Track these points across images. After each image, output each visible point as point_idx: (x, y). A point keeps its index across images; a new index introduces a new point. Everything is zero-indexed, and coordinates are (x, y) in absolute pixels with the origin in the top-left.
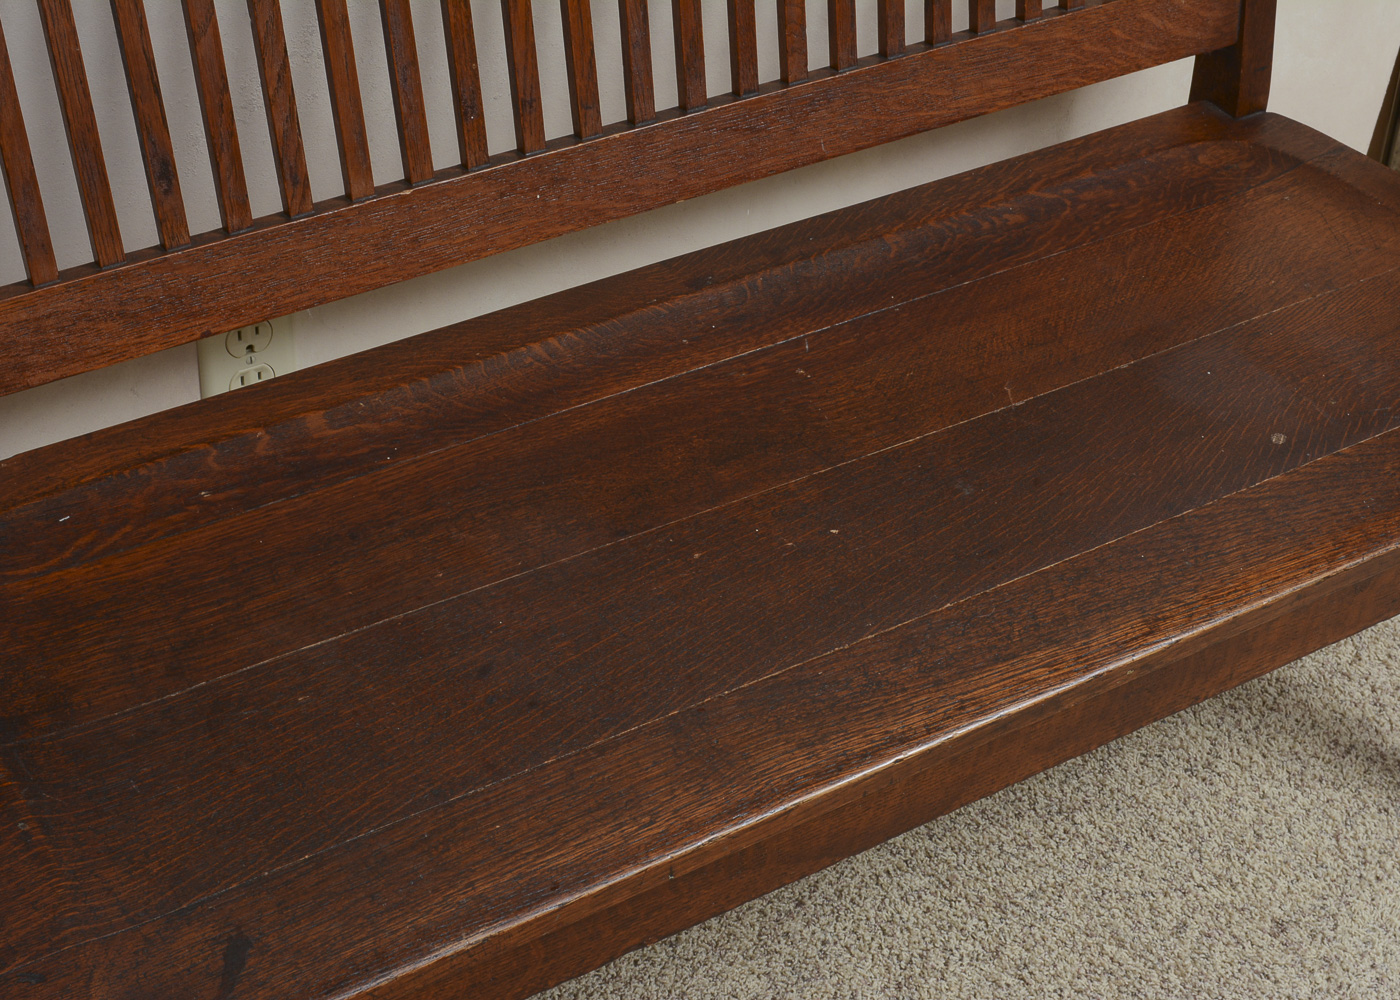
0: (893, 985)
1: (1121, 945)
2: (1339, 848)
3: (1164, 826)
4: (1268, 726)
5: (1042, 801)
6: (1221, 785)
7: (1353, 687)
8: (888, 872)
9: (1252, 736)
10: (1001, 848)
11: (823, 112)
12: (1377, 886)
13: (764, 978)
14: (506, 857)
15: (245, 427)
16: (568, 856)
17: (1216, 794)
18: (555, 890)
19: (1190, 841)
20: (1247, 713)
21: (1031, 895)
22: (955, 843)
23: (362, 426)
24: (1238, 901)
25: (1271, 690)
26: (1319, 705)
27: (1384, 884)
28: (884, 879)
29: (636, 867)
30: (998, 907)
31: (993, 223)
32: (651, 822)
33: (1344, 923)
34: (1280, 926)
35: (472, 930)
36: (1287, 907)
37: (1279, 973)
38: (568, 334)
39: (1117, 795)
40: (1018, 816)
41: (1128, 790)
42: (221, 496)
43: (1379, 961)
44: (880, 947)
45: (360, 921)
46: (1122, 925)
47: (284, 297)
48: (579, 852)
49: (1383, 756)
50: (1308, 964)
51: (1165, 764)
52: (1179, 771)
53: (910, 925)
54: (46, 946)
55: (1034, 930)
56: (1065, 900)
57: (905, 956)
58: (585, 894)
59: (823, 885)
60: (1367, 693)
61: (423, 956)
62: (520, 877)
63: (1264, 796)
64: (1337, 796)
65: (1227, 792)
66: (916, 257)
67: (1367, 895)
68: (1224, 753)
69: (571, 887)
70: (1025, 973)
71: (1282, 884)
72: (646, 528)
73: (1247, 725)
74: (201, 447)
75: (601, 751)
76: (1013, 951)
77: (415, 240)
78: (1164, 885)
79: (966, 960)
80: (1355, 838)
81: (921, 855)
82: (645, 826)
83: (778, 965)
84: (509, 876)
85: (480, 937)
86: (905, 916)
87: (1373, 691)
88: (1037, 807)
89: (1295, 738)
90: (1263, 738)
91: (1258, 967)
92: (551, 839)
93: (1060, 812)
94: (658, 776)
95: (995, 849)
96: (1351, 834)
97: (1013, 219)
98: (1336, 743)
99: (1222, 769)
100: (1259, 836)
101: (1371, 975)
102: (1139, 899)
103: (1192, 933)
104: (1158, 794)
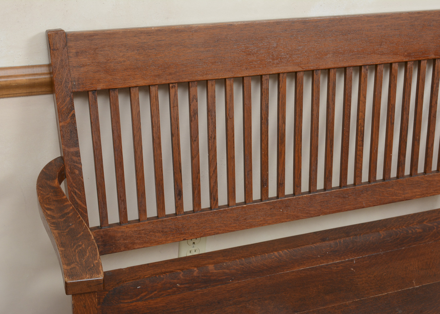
11: (365, 194)
15: (191, 267)
23: (224, 270)
31: (412, 231)
38: (285, 250)
42: (183, 286)
47: (207, 231)
66: (389, 239)
72: (303, 311)
74: (179, 271)
77: (245, 219)
97: (418, 230)
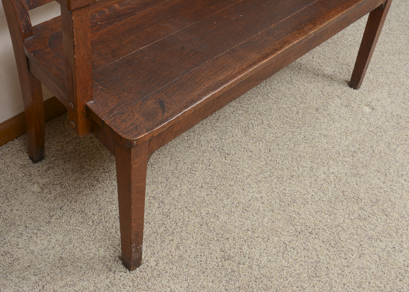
0: (243, 132)
1: (287, 118)
2: (323, 93)
3: (287, 94)
4: (300, 73)
5: (261, 93)
6: (295, 85)
7: (314, 63)
8: (234, 111)
9: (298, 75)
10: (255, 103)
12: (333, 99)
13: (216, 135)
14: (209, 79)
15: (102, 8)
16: (221, 78)
17: (295, 87)
18: (222, 84)
19: (293, 96)
20: (295, 71)
21: (265, 111)
22: (246, 103)
23: (127, 6)
24: (307, 106)
25: (299, 66)
26: (309, 67)
27: (334, 99)
28: (234, 112)
29: (235, 78)
30: (259, 114)
32: (235, 70)
33: (329, 107)
34: (317, 110)
35: (209, 93)
36: (317, 106)
37: (320, 118)
39: (275, 90)
40: (257, 96)
41: (277, 88)
42: (103, 23)
43: (338, 113)
44: (238, 126)
45: (185, 94)
46: (286, 114)
48: (223, 77)
49: (325, 75)
50: (325, 116)
51: (282, 83)
52: (286, 84)
53: (242, 120)
54: (120, 108)
55: (268, 118)
56: (272, 111)
57: (244, 126)
58: (228, 84)
59: (221, 116)
60: (317, 64)
61: (201, 99)
62: (213, 82)
63: (304, 86)
64: (319, 84)
65: (297, 86)
67: (332, 101)
68: (294, 79)
69: (225, 83)
70: (270, 126)
71: (314, 102)
72: (201, 19)
73: (296, 73)
74: (94, 13)
75: (217, 59)
76: (266, 122)
78: (291, 105)
79: (257, 125)
80: (325, 91)
81: (239, 107)
82: (234, 71)
83: (218, 132)
84: (211, 83)
85: (211, 95)
86: (241, 119)
87: (318, 63)
88: (260, 94)
89: (307, 74)
90: (300, 75)
91: (315, 117)
92: (216, 75)
93: (265, 95)
94: (231, 62)
95: (254, 103)
96: (324, 91)
98: (315, 74)
99: (294, 82)
100: (307, 94)
101: (338, 116)
102: (287, 109)
103: (300, 114)
104: (283, 88)
